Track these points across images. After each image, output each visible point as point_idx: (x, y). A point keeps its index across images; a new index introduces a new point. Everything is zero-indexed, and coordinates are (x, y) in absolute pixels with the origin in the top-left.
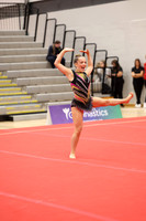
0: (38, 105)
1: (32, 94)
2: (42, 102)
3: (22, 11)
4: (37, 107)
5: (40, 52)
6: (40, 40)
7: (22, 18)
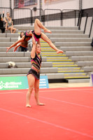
0: (84, 74)
1: (81, 67)
2: (87, 72)
3: (77, 15)
4: (84, 75)
5: (87, 41)
6: (87, 33)
7: (77, 19)
